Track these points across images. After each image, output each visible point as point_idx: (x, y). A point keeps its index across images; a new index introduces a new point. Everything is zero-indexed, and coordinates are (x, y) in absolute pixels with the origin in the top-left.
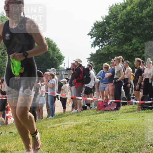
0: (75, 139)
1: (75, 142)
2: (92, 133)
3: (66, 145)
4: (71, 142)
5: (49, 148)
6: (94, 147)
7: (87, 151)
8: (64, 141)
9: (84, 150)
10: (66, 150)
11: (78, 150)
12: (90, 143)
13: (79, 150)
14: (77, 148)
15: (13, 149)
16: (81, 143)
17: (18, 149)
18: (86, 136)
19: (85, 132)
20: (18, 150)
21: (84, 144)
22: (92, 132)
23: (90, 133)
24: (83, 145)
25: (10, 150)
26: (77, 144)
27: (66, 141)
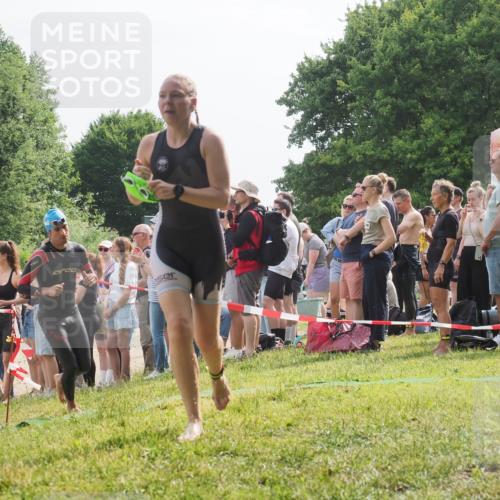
0: (233, 446)
1: (235, 454)
2: (289, 425)
3: (205, 466)
4: (223, 455)
5: (149, 477)
6: (298, 472)
7: (273, 484)
8: (197, 453)
9: (263, 483)
10: (205, 481)
11: (244, 481)
12: (283, 458)
13: (247, 483)
14: (242, 475)
15: (29, 480)
16: (252, 459)
17: (47, 480)
18: (271, 435)
19: (268, 422)
20: (47, 484)
21: (264, 460)
22: (290, 420)
23: (283, 425)
24: (261, 464)
25: (18, 481)
26: (241, 461)
27: (204, 451)
